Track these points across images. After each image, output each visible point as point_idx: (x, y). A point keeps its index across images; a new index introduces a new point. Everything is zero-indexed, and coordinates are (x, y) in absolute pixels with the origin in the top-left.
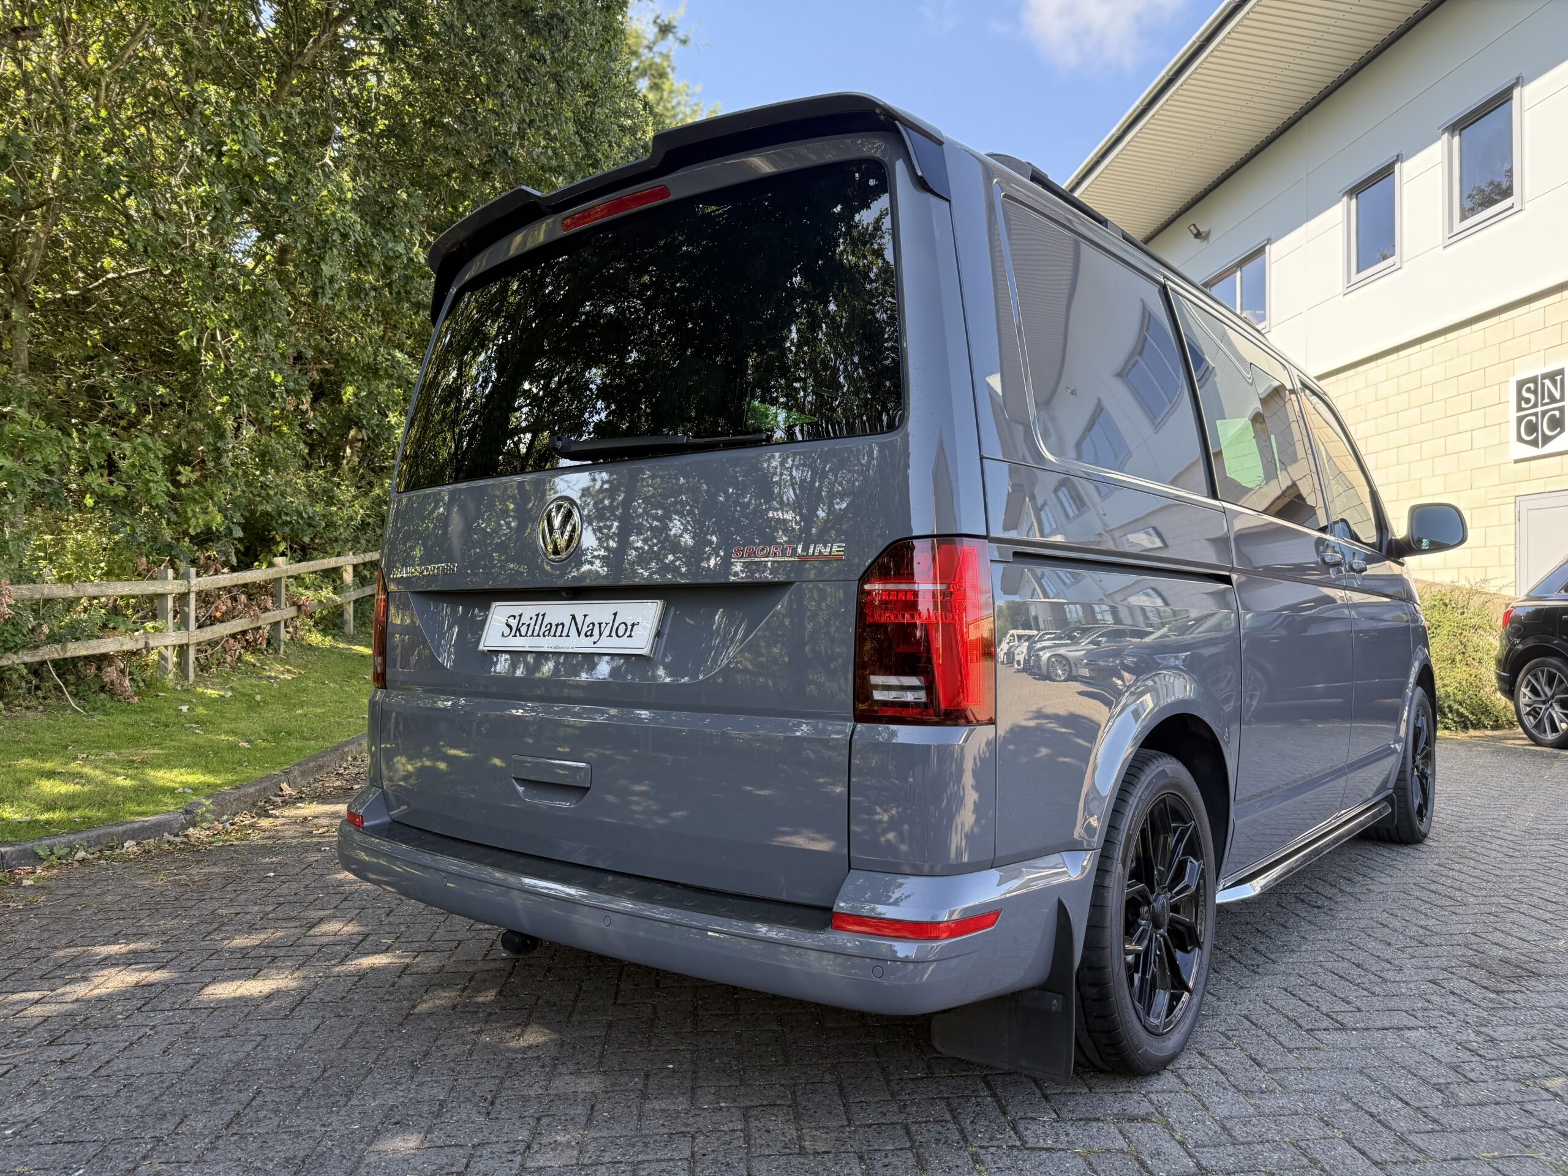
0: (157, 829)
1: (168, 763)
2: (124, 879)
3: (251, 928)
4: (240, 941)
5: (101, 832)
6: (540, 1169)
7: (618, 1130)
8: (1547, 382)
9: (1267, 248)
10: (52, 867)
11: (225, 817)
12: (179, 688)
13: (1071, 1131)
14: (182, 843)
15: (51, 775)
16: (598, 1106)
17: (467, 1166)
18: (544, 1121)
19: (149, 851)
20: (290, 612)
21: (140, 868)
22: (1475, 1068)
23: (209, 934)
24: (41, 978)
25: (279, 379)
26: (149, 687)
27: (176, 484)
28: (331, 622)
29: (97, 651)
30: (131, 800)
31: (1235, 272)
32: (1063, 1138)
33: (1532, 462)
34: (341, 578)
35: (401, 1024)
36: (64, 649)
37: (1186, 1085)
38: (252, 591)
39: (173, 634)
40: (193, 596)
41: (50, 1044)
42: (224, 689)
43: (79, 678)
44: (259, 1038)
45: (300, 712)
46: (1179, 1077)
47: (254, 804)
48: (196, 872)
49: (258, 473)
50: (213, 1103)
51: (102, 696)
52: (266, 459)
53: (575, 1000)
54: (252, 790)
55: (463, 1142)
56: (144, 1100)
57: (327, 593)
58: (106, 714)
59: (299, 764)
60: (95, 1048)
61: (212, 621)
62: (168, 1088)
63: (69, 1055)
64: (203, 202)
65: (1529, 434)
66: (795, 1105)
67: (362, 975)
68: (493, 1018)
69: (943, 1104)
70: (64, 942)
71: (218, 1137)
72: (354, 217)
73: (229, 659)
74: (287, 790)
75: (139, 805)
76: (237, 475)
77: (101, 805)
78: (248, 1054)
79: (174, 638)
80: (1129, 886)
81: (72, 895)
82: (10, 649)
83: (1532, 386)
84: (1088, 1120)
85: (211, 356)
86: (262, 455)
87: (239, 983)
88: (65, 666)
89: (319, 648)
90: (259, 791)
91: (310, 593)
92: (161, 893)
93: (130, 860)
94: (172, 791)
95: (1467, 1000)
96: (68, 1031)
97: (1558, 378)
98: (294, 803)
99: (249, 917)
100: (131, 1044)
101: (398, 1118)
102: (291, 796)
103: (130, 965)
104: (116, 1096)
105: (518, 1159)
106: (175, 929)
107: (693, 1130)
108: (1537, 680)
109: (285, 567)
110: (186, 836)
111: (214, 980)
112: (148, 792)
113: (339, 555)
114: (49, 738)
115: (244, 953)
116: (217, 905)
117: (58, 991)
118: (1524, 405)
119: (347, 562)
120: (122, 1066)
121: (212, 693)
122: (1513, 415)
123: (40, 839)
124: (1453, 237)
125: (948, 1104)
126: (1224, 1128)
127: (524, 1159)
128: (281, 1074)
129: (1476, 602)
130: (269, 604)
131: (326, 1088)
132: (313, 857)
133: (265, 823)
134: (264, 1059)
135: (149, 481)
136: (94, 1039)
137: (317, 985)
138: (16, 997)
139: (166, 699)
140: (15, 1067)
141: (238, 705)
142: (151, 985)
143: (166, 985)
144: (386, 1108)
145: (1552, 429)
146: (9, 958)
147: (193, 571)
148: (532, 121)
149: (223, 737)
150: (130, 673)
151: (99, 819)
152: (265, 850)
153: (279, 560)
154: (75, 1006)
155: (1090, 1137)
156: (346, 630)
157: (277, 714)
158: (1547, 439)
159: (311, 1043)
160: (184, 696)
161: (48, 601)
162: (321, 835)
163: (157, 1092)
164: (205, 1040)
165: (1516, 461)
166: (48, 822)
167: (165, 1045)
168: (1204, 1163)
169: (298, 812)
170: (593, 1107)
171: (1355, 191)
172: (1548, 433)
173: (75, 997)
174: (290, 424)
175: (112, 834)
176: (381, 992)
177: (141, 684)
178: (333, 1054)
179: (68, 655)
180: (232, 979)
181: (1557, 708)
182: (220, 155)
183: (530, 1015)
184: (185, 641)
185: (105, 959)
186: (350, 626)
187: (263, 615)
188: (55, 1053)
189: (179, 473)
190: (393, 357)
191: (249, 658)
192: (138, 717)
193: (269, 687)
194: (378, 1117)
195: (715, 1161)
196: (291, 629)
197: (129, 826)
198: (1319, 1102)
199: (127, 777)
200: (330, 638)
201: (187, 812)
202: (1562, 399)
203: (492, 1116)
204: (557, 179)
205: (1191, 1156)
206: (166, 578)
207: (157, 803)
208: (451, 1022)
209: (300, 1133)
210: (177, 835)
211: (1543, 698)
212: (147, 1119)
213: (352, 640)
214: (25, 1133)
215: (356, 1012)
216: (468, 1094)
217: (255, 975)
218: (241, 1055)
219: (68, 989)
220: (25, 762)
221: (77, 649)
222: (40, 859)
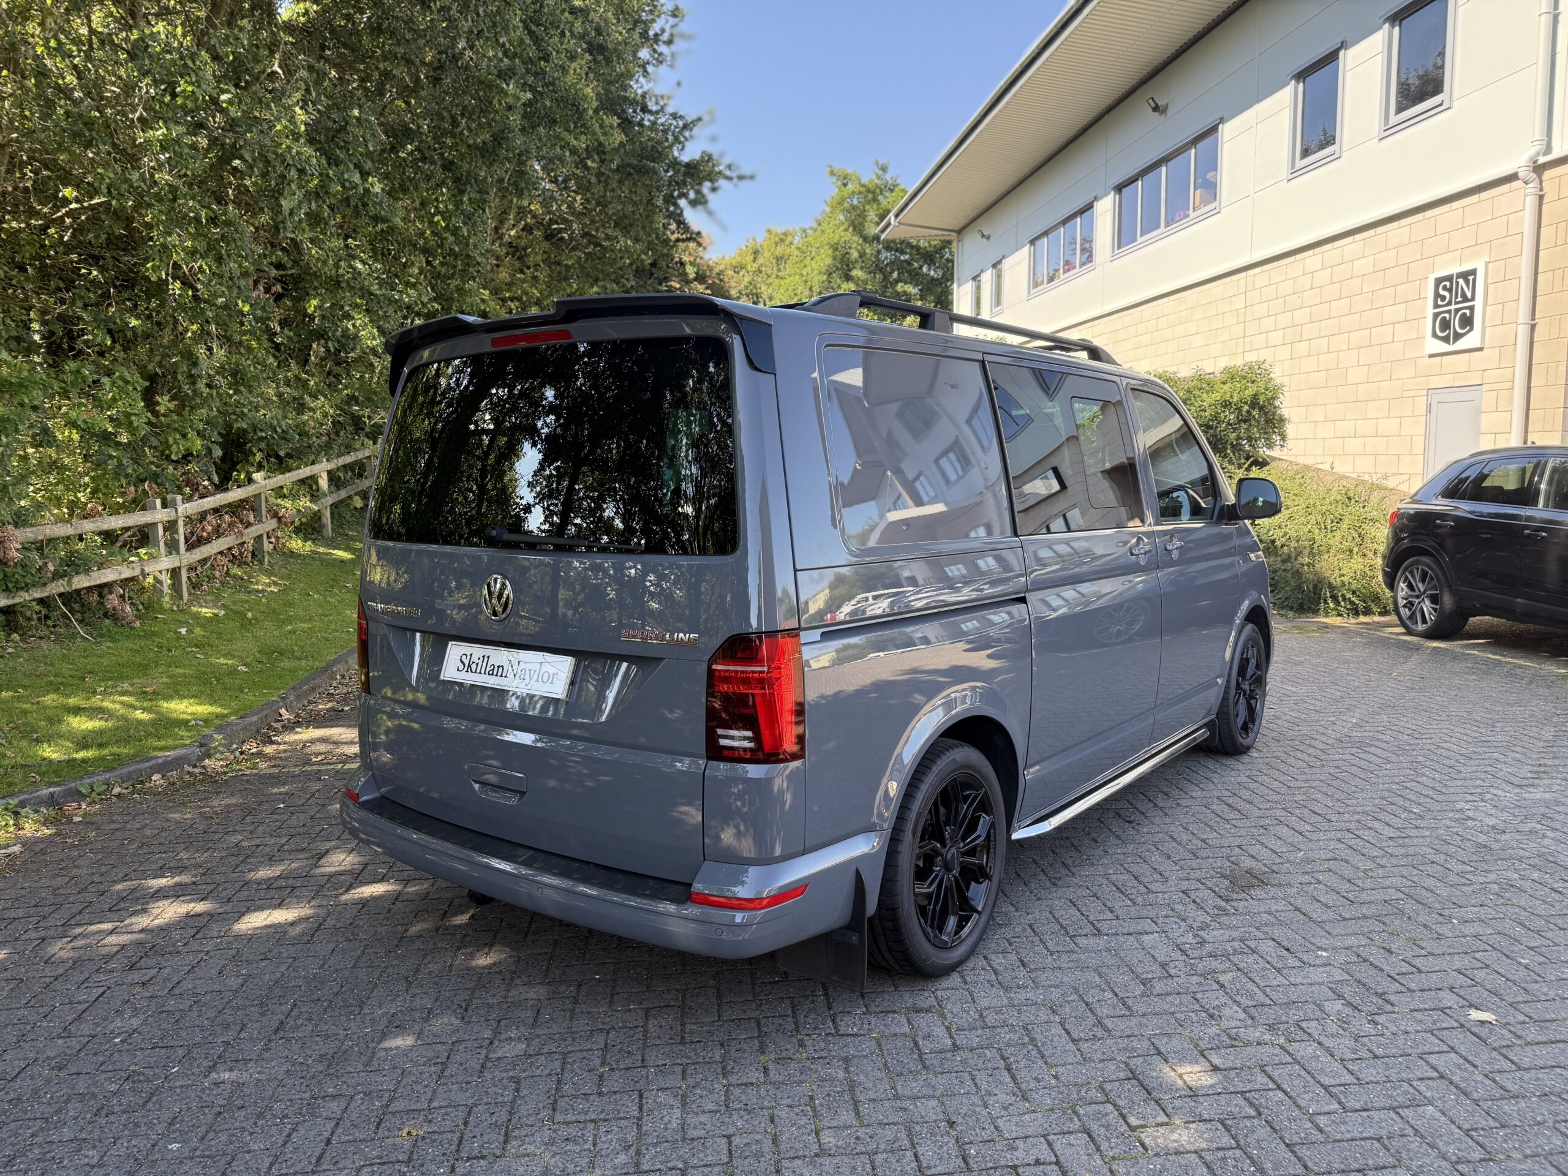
0: (177, 763)
1: (176, 691)
2: (157, 813)
3: (271, 860)
4: (264, 873)
5: (131, 769)
6: (499, 1058)
7: (556, 1029)
8: (1461, 281)
9: (1220, 126)
10: (94, 802)
11: (235, 746)
12: (175, 608)
13: (873, 1022)
14: (201, 773)
15: (77, 711)
16: (542, 1010)
17: (448, 1058)
18: (503, 1023)
19: (174, 783)
20: (271, 524)
21: (169, 801)
22: (1178, 967)
23: (238, 866)
24: (110, 910)
25: (246, 308)
26: (149, 608)
27: (156, 414)
28: (310, 528)
29: (98, 582)
30: (151, 734)
31: (1190, 148)
32: (866, 1026)
33: (1445, 358)
34: (317, 483)
35: (397, 946)
36: (69, 583)
37: (966, 983)
38: (235, 508)
39: (165, 559)
40: (181, 523)
41: (130, 969)
42: (216, 606)
43: (83, 605)
44: (290, 960)
45: (289, 628)
46: (963, 977)
47: (258, 731)
48: (218, 803)
49: (231, 392)
50: (263, 1014)
51: (107, 622)
52: (238, 378)
53: (530, 923)
54: (255, 718)
55: (444, 1040)
56: (211, 1014)
57: (305, 503)
58: (114, 641)
59: (293, 689)
60: (166, 971)
61: (201, 542)
62: (227, 1003)
63: (147, 978)
64: (161, 146)
65: (1442, 330)
66: (682, 1006)
67: (364, 903)
68: (468, 939)
69: (787, 1002)
70: (121, 875)
71: (270, 1041)
72: (308, 151)
73: (217, 574)
74: (286, 715)
75: (159, 739)
76: (212, 396)
77: (126, 741)
78: (283, 974)
79: (166, 562)
80: (921, 847)
81: (117, 830)
82: (22, 589)
83: (1448, 284)
84: (889, 1012)
85: (178, 284)
86: (234, 374)
87: (268, 912)
88: (70, 598)
89: (300, 555)
90: (261, 719)
91: (288, 504)
92: (191, 827)
93: (159, 793)
94: (185, 724)
95: (1202, 908)
96: (141, 958)
97: (1471, 278)
98: (293, 728)
99: (268, 849)
100: (193, 967)
101: (398, 1023)
102: (289, 719)
103: (179, 897)
104: (190, 1010)
105: (484, 1052)
106: (209, 862)
107: (608, 1027)
108: (1413, 576)
109: (264, 483)
110: (203, 767)
111: (248, 910)
112: (166, 725)
113: (313, 463)
114: (66, 669)
115: (269, 884)
116: (240, 837)
117: (126, 922)
118: (1440, 303)
119: (321, 469)
120: (190, 986)
121: (206, 612)
122: (1430, 311)
123: (81, 778)
124: (1389, 130)
125: (792, 1002)
126: (981, 1015)
127: (488, 1053)
128: (310, 990)
129: (1376, 497)
130: (252, 519)
131: (344, 1000)
132: (316, 786)
133: (269, 750)
134: (295, 977)
135: (131, 414)
136: (164, 964)
137: (329, 913)
138: (94, 928)
139: (165, 622)
140: (109, 988)
141: (231, 624)
142: (199, 915)
143: (210, 915)
144: (389, 1015)
145: (1462, 327)
146: (79, 892)
147: (179, 498)
148: (479, 32)
149: (222, 661)
150: (130, 598)
151: (127, 755)
152: (275, 780)
153: (258, 476)
154: (142, 936)
155: (885, 1025)
156: (325, 533)
157: (268, 632)
158: (1458, 336)
159: (330, 963)
160: (181, 617)
161: (51, 541)
162: (319, 763)
163: (220, 1007)
164: (249, 962)
165: (1431, 356)
166: (84, 761)
167: (218, 969)
168: (958, 1042)
169: (297, 737)
170: (538, 1011)
171: (1301, 76)
172: (1460, 331)
173: (141, 927)
174: (258, 339)
175: (140, 770)
176: (381, 917)
177: (141, 607)
178: (347, 973)
179: (74, 587)
180: (261, 908)
181: (1427, 602)
182: (174, 95)
183: (495, 936)
184: (177, 564)
185: (157, 892)
186: (329, 530)
187: (246, 531)
188: (135, 976)
189: (158, 403)
190: (354, 269)
191: (236, 571)
192: (142, 642)
193: (258, 603)
194: (384, 1021)
195: (621, 1050)
196: (273, 540)
197: (154, 762)
198: (1055, 994)
199: (144, 710)
200: (310, 543)
201: (201, 745)
202: (1473, 299)
203: (466, 1019)
204: (508, 85)
205: (951, 1037)
206: (155, 508)
207: (175, 736)
208: (435, 944)
209: (329, 1037)
210: (195, 766)
211: (1417, 593)
212: (216, 1028)
213: (332, 544)
214: (130, 1041)
215: (362, 936)
216: (448, 1003)
217: (280, 905)
218: (278, 975)
219: (133, 920)
220: (49, 699)
221: (81, 582)
222: (84, 796)
